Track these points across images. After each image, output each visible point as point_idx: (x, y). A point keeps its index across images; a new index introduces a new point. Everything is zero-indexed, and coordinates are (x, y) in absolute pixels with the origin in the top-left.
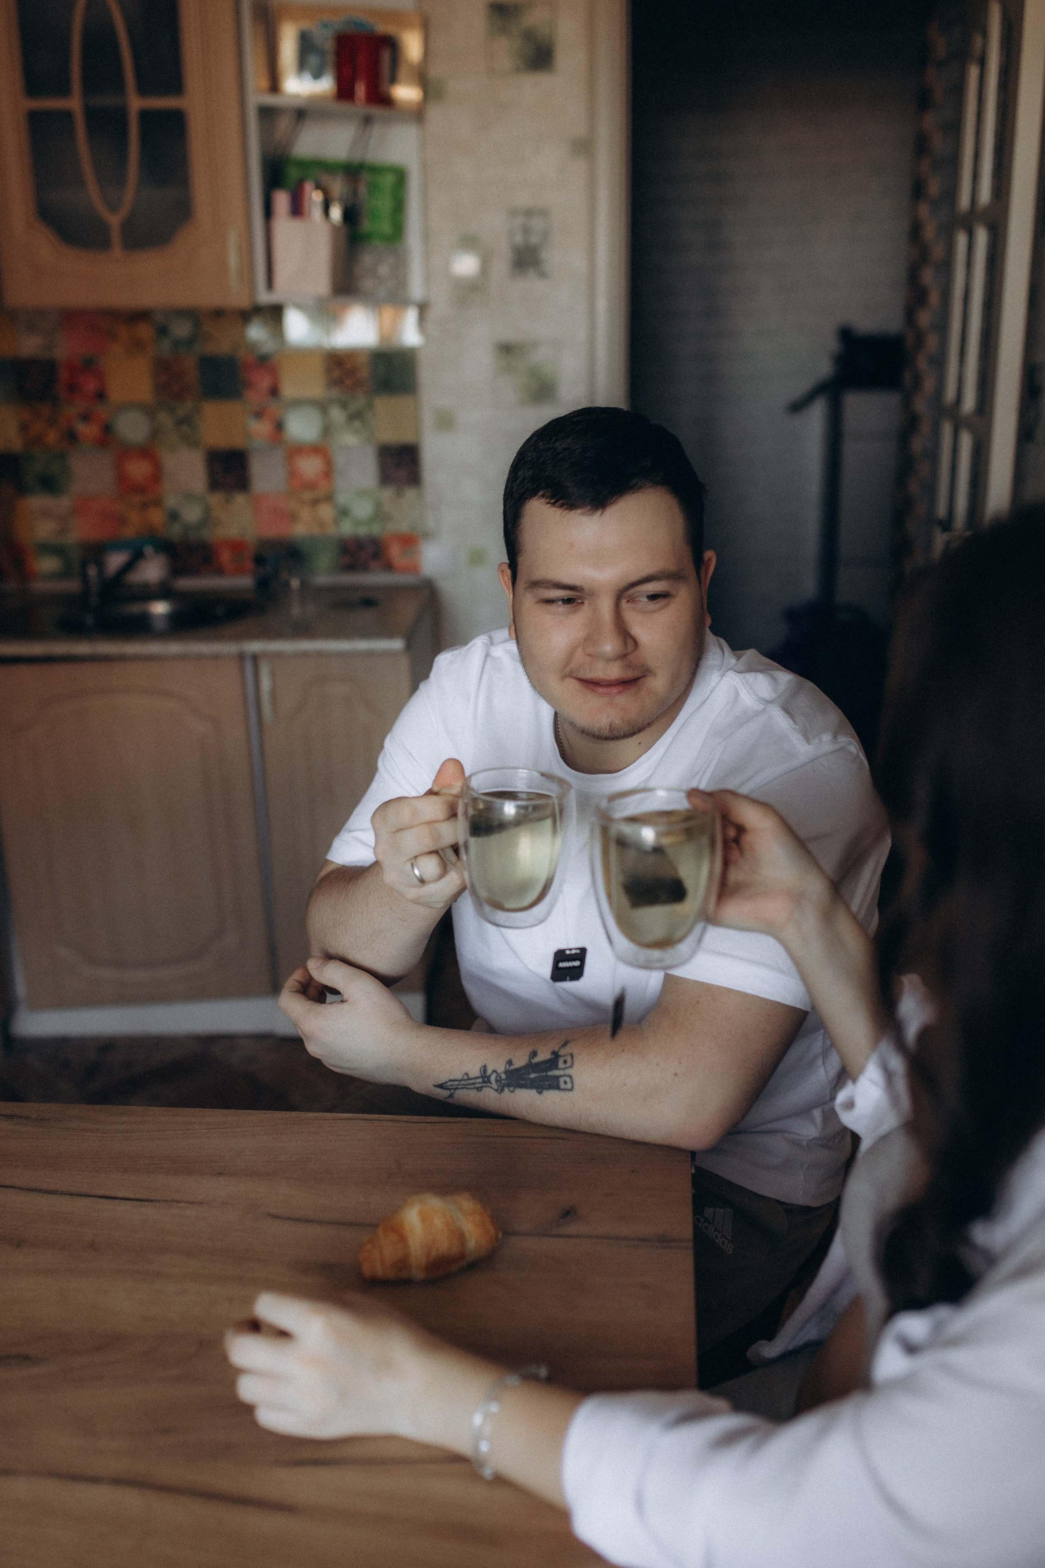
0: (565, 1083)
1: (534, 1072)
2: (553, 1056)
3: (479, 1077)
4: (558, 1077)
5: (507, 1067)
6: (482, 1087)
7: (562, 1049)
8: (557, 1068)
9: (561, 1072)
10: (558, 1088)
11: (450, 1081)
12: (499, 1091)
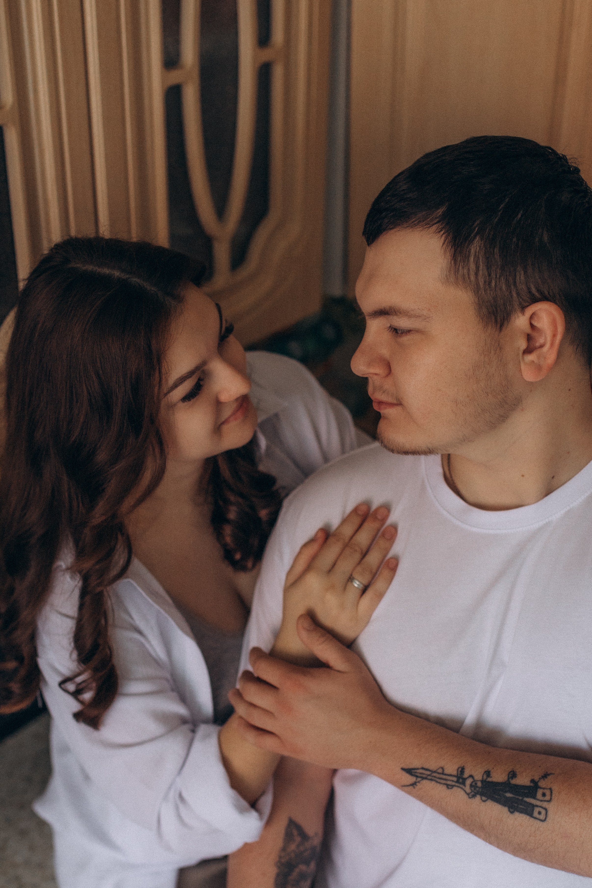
0: (540, 813)
1: (511, 792)
2: (532, 784)
3: (454, 776)
4: (534, 806)
5: (485, 777)
6: (453, 786)
7: (542, 780)
8: (534, 797)
9: (538, 803)
10: (531, 815)
11: (423, 768)
12: (470, 796)
